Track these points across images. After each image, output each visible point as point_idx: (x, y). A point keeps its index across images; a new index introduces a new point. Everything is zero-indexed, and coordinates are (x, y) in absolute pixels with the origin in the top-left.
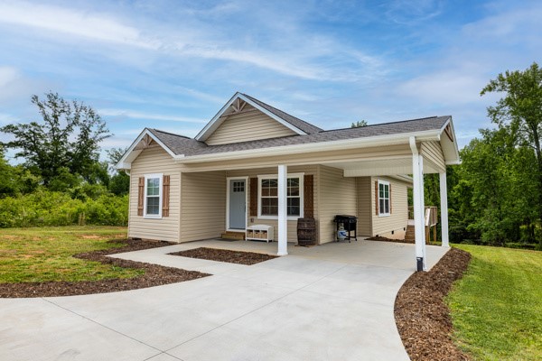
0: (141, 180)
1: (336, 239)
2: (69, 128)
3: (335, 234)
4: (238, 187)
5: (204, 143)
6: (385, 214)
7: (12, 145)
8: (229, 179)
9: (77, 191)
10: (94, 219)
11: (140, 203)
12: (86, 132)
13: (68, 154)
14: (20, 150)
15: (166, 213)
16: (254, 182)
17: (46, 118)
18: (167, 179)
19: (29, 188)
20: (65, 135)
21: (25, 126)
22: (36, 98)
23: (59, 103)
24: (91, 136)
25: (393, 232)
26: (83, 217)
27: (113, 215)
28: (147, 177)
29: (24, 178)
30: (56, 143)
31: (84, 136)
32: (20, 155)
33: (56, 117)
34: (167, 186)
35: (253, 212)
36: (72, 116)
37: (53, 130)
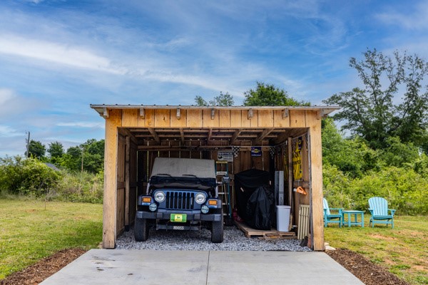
2: (393, 88)
7: (338, 117)
12: (414, 88)
13: (395, 120)
14: (345, 122)
17: (366, 82)
19: (370, 164)
20: (388, 97)
21: (348, 94)
22: (353, 60)
23: (378, 60)
24: (421, 92)
29: (362, 153)
30: (380, 108)
32: (345, 127)
33: (376, 78)
36: (395, 72)
37: (375, 93)
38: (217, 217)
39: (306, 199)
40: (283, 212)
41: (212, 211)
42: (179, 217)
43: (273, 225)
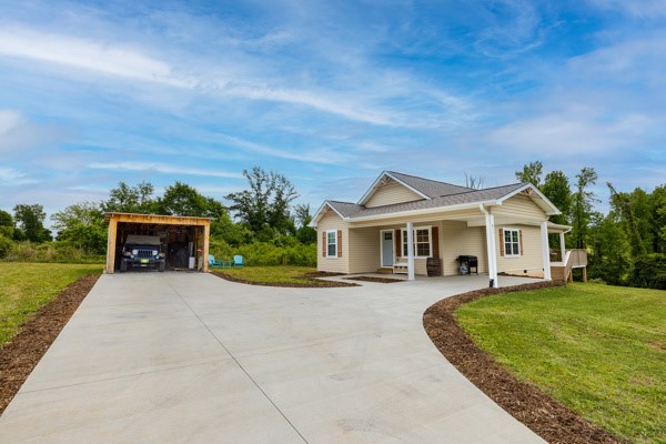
0: (324, 233)
1: (459, 273)
2: (268, 193)
3: (458, 270)
4: (388, 236)
5: (363, 207)
6: (513, 255)
7: (233, 208)
8: (381, 231)
9: (276, 242)
10: (293, 261)
11: (324, 249)
12: (280, 194)
13: (268, 213)
14: (237, 212)
15: (340, 255)
16: (398, 232)
17: (253, 187)
18: (340, 232)
19: (248, 240)
20: (265, 198)
21: (240, 194)
22: (245, 172)
23: (261, 174)
24: (283, 198)
25: (525, 271)
26: (285, 260)
27: (305, 258)
28: (328, 231)
29: (244, 233)
30: (260, 205)
31: (279, 198)
32: (237, 215)
33: (259, 185)
34: (340, 237)
35: (399, 254)
36: (270, 183)
37: (258, 195)
38: (163, 261)
39: (202, 254)
40: (192, 260)
41: (160, 258)
42: (145, 261)
43: (187, 265)
